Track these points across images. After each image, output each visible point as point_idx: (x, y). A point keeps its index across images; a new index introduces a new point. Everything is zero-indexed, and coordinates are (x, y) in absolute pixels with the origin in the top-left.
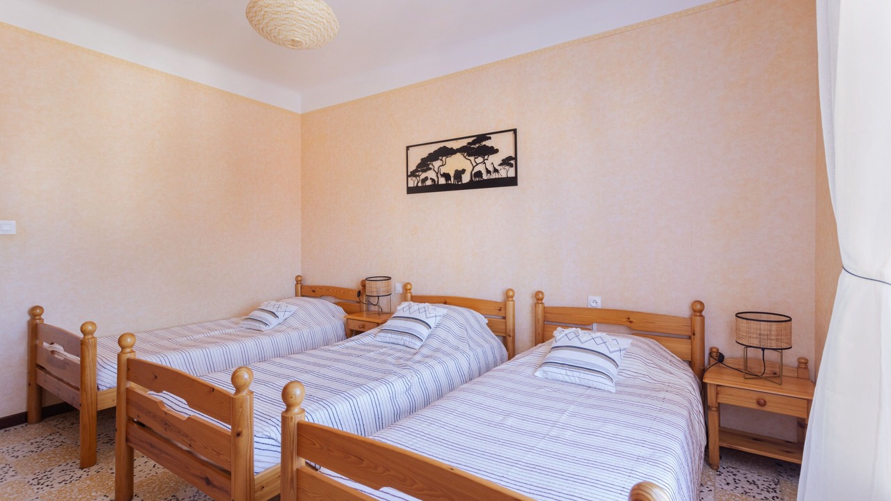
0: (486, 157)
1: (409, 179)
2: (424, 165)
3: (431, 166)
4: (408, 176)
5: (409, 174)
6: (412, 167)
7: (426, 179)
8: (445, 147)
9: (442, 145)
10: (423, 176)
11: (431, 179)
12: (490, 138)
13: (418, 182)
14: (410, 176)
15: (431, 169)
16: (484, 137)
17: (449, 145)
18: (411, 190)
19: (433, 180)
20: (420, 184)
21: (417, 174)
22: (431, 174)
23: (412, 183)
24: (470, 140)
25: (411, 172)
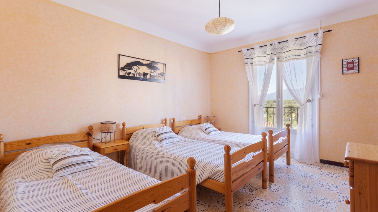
0: (156, 71)
1: (120, 71)
2: (129, 66)
3: (133, 68)
4: (119, 70)
5: (120, 68)
6: (122, 66)
7: (130, 73)
8: (139, 61)
9: (138, 60)
10: (129, 71)
11: (133, 73)
12: (157, 64)
13: (125, 74)
14: (121, 69)
15: (133, 69)
16: (155, 63)
17: (141, 61)
18: (120, 77)
19: (134, 74)
20: (126, 75)
21: (125, 70)
22: (132, 71)
23: (122, 73)
24: (150, 62)
25: (121, 68)
